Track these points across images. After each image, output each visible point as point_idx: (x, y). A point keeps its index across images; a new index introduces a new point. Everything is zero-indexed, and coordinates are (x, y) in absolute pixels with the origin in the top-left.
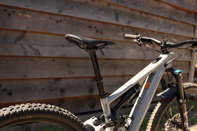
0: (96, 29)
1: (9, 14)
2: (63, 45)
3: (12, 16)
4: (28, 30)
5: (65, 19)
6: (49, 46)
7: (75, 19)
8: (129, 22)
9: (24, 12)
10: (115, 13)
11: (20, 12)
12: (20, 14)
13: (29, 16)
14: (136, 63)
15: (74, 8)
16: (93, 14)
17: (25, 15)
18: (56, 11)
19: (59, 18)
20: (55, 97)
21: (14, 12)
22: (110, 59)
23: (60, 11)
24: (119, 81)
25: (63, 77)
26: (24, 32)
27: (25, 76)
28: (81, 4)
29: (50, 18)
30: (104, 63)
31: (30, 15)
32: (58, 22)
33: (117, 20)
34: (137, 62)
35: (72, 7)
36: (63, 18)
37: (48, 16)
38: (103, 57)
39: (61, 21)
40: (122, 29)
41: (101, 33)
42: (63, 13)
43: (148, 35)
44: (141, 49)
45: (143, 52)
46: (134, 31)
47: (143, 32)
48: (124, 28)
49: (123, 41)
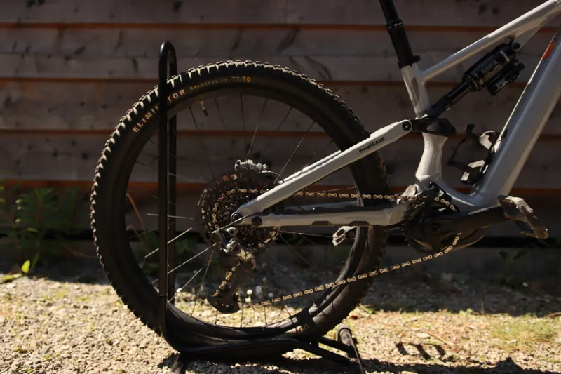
0: (479, 3)
4: (303, 22)
6: (351, 55)
41: (495, 11)
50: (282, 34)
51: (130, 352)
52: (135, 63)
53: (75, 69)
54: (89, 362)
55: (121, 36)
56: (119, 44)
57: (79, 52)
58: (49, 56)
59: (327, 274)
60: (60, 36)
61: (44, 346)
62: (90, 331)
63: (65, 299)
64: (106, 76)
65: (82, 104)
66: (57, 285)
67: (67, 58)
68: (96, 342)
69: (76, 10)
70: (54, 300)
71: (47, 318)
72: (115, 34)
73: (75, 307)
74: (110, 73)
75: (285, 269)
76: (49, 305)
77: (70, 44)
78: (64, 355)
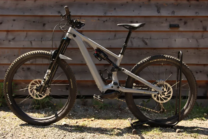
2: (109, 39)
4: (84, 30)
5: (109, 19)
6: (99, 40)
7: (118, 17)
8: (173, 12)
9: (80, 18)
10: (157, 6)
11: (78, 19)
14: (187, 51)
15: (117, 9)
16: (133, 11)
17: (81, 20)
18: (102, 14)
19: (105, 19)
22: (155, 49)
23: (105, 13)
24: (166, 69)
27: (82, 62)
28: (122, 5)
29: (99, 20)
30: (148, 53)
31: (84, 19)
32: (104, 22)
33: (159, 12)
34: (189, 50)
35: (115, 9)
36: (108, 18)
37: (97, 18)
38: (146, 47)
39: (106, 20)
40: (166, 20)
42: (107, 15)
43: (201, 22)
44: (193, 37)
45: (196, 40)
46: (181, 20)
47: (193, 19)
48: (168, 18)
49: (169, 31)
51: (27, 130)
52: (31, 43)
53: (12, 44)
54: (16, 133)
55: (27, 34)
56: (26, 36)
57: (13, 39)
58: (4, 41)
59: (91, 108)
60: (7, 34)
61: (3, 129)
62: (16, 125)
63: (10, 117)
64: (22, 47)
65: (15, 55)
66: (7, 112)
67: (10, 41)
68: (18, 128)
69: (12, 26)
70: (6, 117)
71: (4, 122)
72: (25, 33)
73: (12, 119)
74: (23, 46)
75: (79, 106)
76: (5, 118)
77: (10, 37)
78: (9, 131)
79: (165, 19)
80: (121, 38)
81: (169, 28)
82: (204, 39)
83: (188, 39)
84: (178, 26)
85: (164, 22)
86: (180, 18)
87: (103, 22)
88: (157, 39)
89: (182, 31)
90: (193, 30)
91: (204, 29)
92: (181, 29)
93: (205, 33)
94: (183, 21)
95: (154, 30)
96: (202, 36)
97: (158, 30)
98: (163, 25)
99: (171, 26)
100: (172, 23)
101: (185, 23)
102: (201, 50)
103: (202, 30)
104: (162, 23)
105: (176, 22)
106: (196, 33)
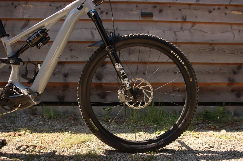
0: (101, 10)
1: (15, 7)
3: (17, 8)
4: (30, 18)
9: (27, 3)
11: (24, 4)
12: (24, 5)
13: (31, 6)
17: (28, 6)
20: (58, 81)
21: (19, 4)
24: (137, 69)
25: (65, 60)
26: (28, 20)
29: (50, 5)
31: (32, 4)
39: (60, 6)
40: (137, 6)
41: (107, 13)
43: (180, 10)
44: (170, 29)
45: (174, 32)
46: (155, 7)
47: (170, 7)
48: (139, 5)
49: (140, 21)
50: (23, 23)
59: (39, 118)
75: (24, 116)
79: (135, 5)
80: (79, 29)
81: (140, 17)
82: (183, 31)
83: (164, 31)
84: (151, 15)
85: (134, 9)
86: (153, 5)
87: (56, 8)
88: (126, 30)
89: (156, 21)
90: (171, 20)
91: (183, 19)
92: (155, 18)
93: (185, 24)
94: (158, 8)
95: (121, 19)
96: (182, 28)
97: (126, 19)
98: (133, 13)
99: (143, 15)
100: (143, 11)
101: (161, 11)
102: (180, 45)
103: (180, 20)
104: (132, 10)
105: (149, 10)
106: (174, 24)
